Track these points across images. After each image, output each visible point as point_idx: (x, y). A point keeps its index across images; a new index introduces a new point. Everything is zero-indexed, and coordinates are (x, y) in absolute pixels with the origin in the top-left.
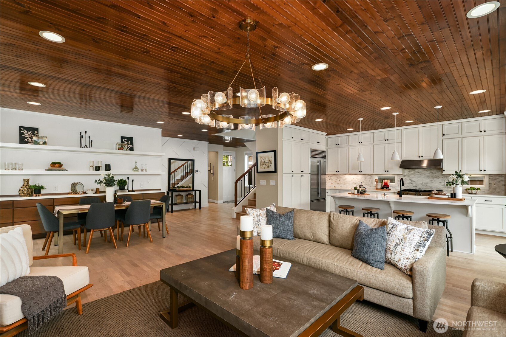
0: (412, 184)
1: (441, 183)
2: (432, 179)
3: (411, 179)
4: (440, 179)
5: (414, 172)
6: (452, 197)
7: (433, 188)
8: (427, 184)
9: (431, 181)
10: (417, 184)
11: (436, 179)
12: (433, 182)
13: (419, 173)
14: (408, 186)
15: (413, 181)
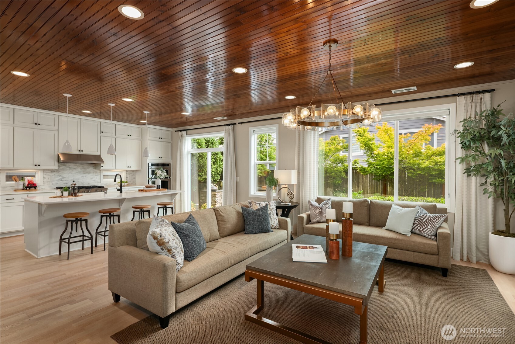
0: (62, 181)
1: (92, 178)
2: (84, 175)
3: (60, 176)
4: (91, 174)
5: (64, 167)
6: (157, 188)
7: (84, 184)
8: (79, 180)
9: (83, 177)
10: (67, 181)
11: (87, 174)
12: (84, 177)
13: (69, 168)
14: (57, 184)
15: (63, 177)
